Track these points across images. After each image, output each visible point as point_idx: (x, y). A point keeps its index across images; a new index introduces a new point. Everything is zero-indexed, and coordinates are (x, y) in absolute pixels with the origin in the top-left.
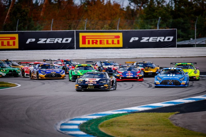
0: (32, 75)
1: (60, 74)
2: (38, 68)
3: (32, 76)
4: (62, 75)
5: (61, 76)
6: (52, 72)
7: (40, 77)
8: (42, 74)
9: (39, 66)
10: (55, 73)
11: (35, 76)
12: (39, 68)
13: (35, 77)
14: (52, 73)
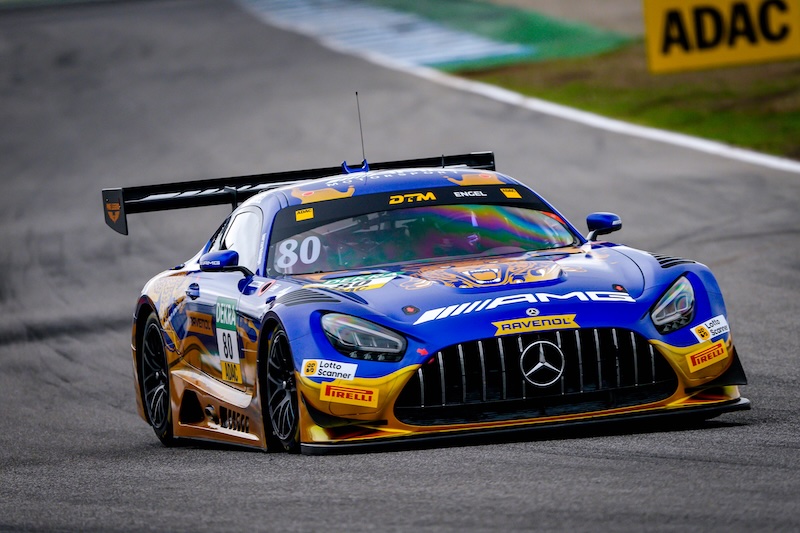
0: (184, 376)
1: (643, 341)
2: (268, 268)
3: (180, 391)
4: (689, 351)
5: (666, 377)
6: (518, 311)
7: (319, 416)
8: (350, 368)
9: (283, 226)
10: (568, 334)
11: (240, 399)
12: (288, 253)
13: (225, 413)
14: (510, 340)
